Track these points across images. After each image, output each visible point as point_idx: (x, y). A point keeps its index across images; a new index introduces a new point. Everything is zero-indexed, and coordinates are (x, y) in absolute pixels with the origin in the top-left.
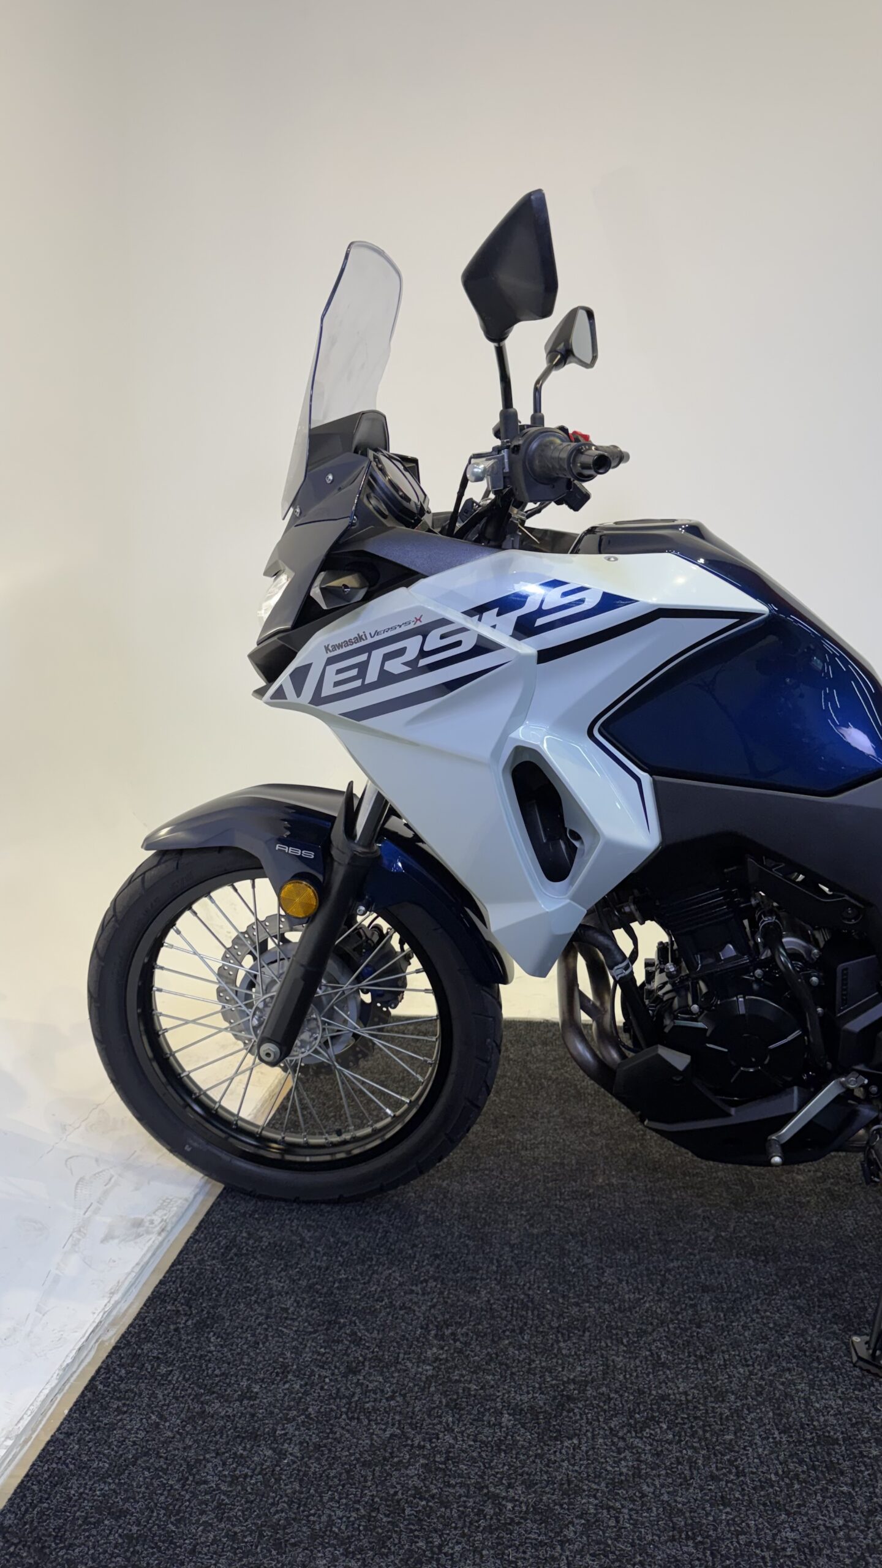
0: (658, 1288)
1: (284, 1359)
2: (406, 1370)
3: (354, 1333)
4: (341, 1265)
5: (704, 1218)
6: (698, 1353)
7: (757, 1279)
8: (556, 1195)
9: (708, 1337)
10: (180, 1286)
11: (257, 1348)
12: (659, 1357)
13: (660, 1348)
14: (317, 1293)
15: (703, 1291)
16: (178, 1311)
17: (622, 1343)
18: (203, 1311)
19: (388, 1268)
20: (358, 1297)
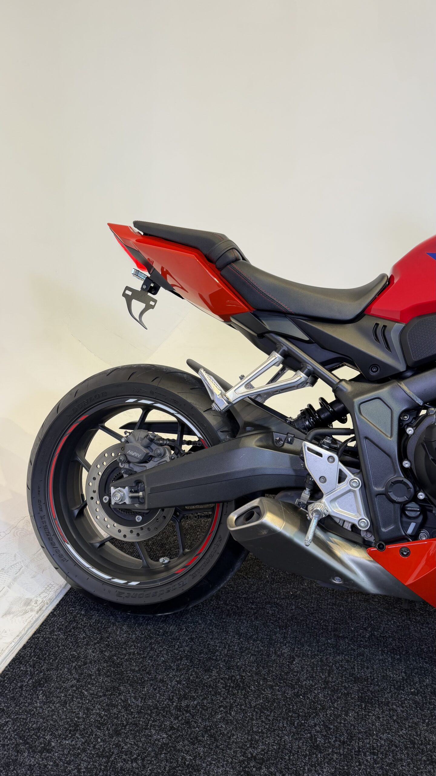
0: (326, 678)
1: (79, 718)
2: (150, 736)
3: (126, 700)
4: (133, 642)
5: (365, 620)
6: (342, 739)
7: (392, 675)
8: (276, 594)
9: (351, 725)
10: (34, 651)
11: (64, 707)
12: (316, 739)
13: (318, 732)
14: (113, 662)
15: (355, 681)
16: (27, 671)
17: (294, 725)
18: (41, 672)
19: (162, 647)
20: (137, 669)
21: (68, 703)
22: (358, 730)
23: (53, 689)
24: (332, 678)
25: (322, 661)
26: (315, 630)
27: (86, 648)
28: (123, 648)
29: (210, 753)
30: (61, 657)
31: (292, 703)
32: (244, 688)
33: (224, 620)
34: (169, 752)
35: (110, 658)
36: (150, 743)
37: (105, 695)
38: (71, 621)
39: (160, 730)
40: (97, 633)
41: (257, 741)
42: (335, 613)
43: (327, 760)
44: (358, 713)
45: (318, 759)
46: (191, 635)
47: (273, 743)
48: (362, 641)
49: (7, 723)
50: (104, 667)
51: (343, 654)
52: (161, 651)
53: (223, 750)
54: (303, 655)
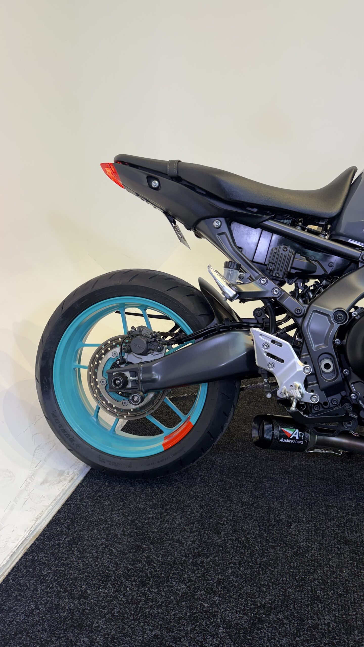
3: (149, 556)
4: (151, 508)
6: (339, 592)
21: (99, 558)
22: (353, 584)
23: (86, 547)
24: (326, 540)
25: (315, 526)
26: (307, 500)
27: (111, 513)
28: (142, 513)
29: (224, 601)
30: (91, 520)
31: (292, 561)
32: (249, 548)
33: (228, 491)
34: (189, 600)
35: (133, 521)
36: (172, 593)
37: (130, 552)
38: (97, 491)
39: (180, 581)
40: (120, 501)
41: (264, 592)
42: (324, 486)
43: (326, 609)
44: (351, 570)
45: (319, 609)
46: (201, 503)
47: (279, 594)
48: (348, 509)
49: (49, 574)
50: (128, 529)
51: (334, 520)
52: (176, 516)
53: (236, 599)
54: (299, 521)
